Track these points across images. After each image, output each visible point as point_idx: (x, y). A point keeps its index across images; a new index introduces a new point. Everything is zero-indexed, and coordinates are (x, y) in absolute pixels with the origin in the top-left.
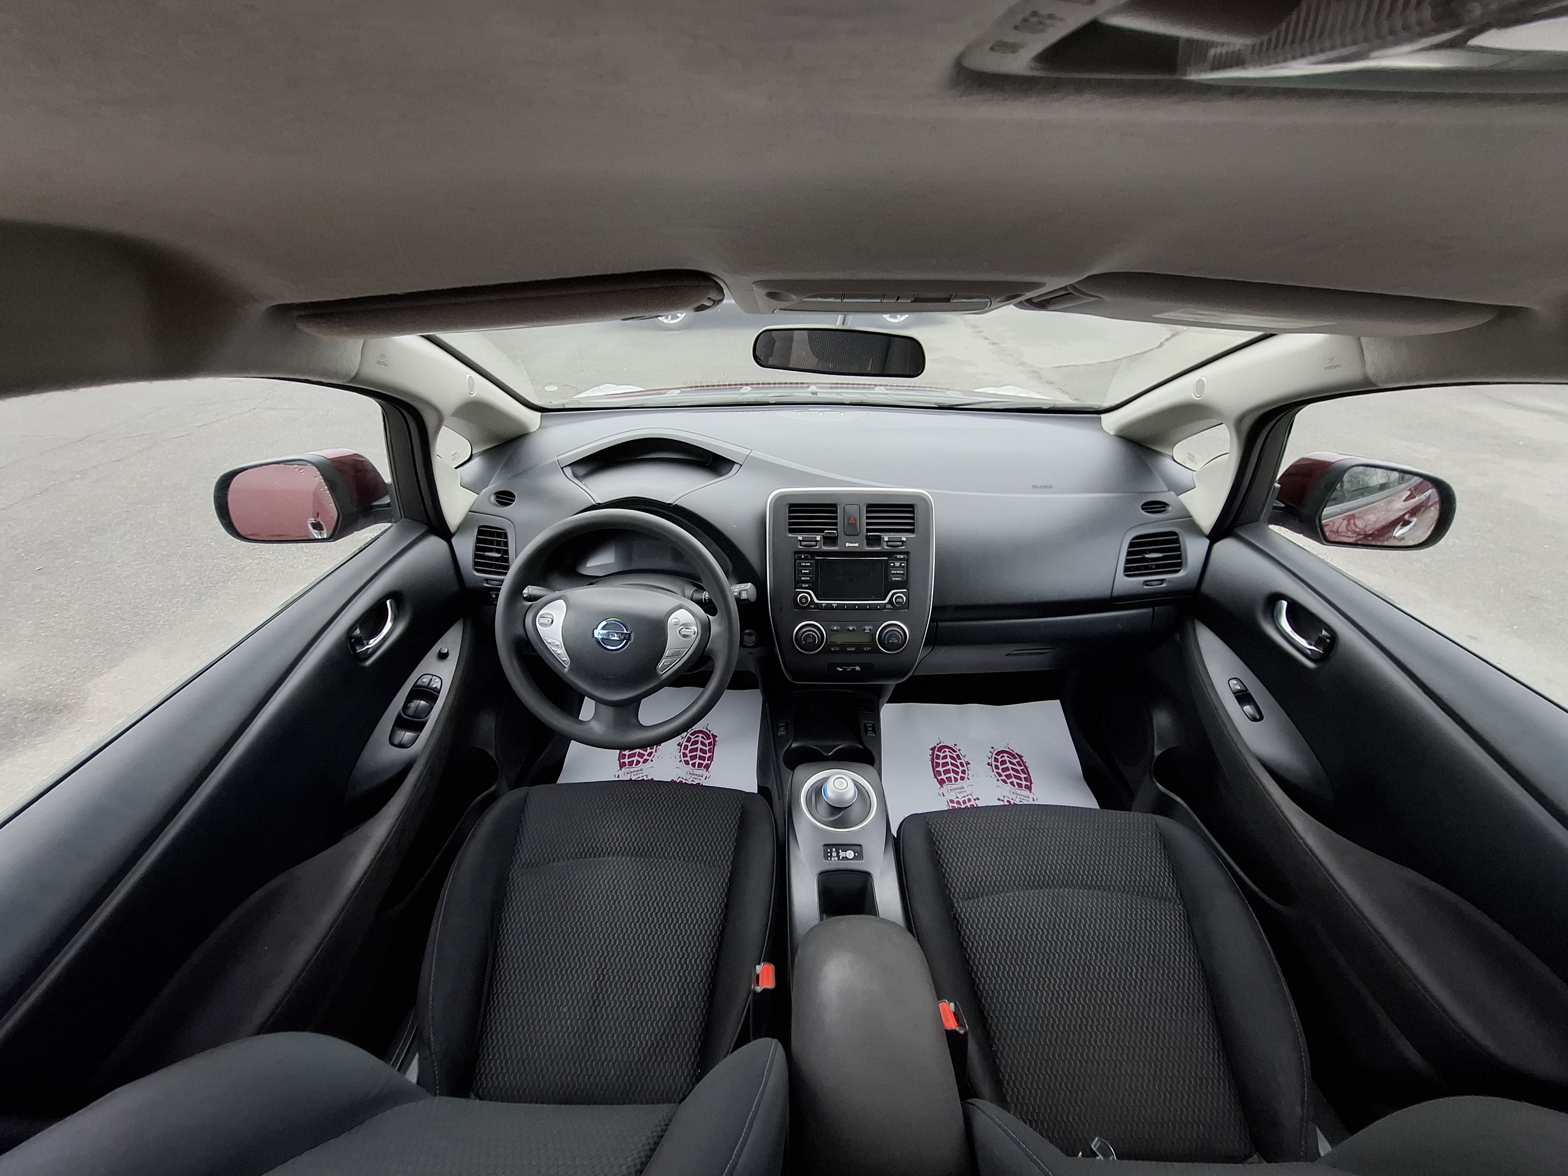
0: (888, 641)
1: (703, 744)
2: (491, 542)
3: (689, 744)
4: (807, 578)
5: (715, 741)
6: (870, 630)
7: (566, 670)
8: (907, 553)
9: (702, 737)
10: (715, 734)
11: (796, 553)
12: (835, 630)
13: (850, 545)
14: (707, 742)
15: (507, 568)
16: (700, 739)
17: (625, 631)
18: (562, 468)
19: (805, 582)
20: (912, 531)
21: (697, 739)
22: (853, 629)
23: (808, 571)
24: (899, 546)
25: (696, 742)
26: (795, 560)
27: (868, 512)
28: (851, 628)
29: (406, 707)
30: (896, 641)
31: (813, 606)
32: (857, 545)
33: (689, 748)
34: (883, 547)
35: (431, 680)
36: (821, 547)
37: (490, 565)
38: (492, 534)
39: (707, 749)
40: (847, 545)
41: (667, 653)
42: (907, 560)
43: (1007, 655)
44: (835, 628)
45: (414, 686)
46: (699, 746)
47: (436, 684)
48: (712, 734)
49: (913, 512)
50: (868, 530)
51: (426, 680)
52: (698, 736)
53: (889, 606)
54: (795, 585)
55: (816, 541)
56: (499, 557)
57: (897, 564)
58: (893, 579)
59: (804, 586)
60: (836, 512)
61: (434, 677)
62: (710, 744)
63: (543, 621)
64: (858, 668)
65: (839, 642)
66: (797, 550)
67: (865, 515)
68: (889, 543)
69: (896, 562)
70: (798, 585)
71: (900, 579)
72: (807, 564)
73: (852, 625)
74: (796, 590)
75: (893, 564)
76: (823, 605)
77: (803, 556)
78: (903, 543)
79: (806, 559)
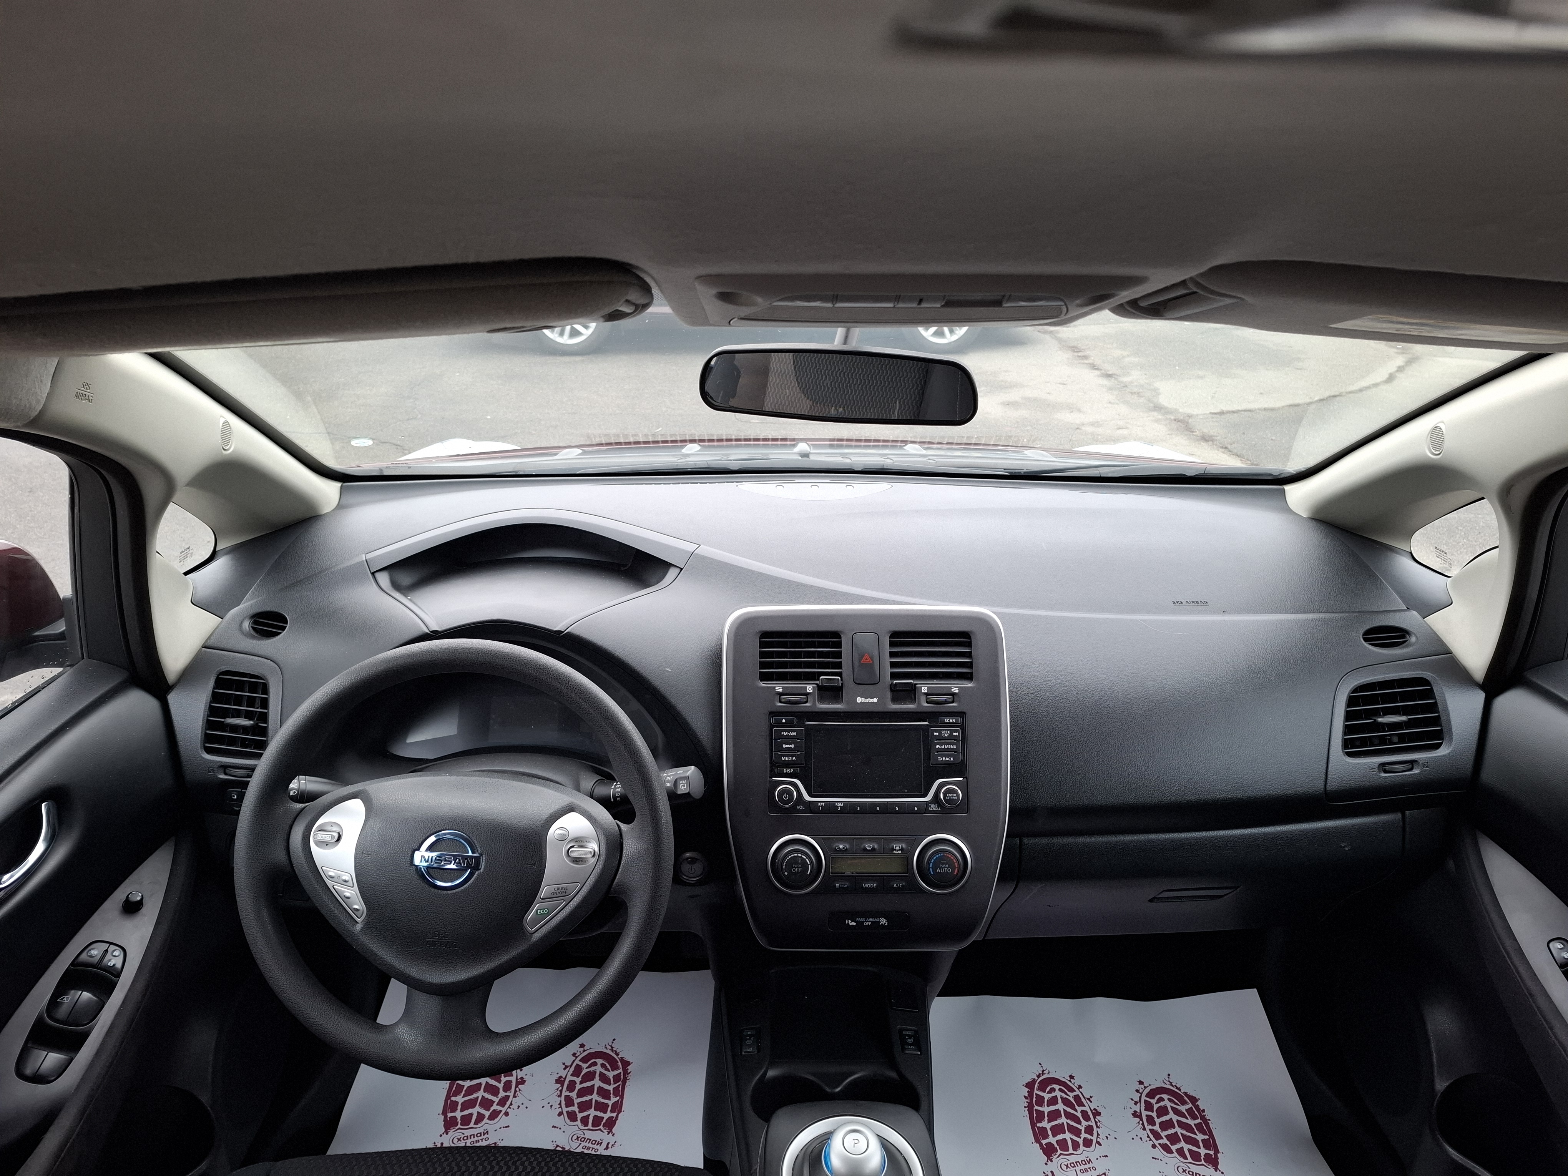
0: (935, 870)
1: (604, 1079)
2: (238, 700)
3: (578, 1080)
4: (790, 758)
5: (626, 1072)
6: (902, 849)
7: (359, 927)
8: (962, 714)
9: (603, 1065)
10: (627, 1058)
11: (772, 714)
12: (841, 850)
13: (864, 700)
14: (611, 1074)
15: (263, 745)
16: (598, 1069)
17: (470, 854)
18: (373, 574)
19: (787, 764)
20: (969, 677)
21: (592, 1069)
22: (873, 849)
23: (792, 746)
24: (946, 702)
25: (590, 1076)
26: (771, 727)
27: (892, 644)
28: (869, 847)
29: (54, 1003)
30: (949, 870)
31: (801, 807)
32: (875, 700)
33: (578, 1087)
34: (919, 704)
35: (106, 951)
36: (814, 703)
37: (232, 741)
38: (240, 686)
39: (611, 1088)
40: (859, 700)
41: (544, 891)
42: (963, 727)
43: (1151, 901)
44: (841, 847)
45: (72, 964)
46: (597, 1083)
47: (114, 960)
48: (622, 1059)
49: (969, 644)
50: (894, 676)
51: (96, 952)
52: (595, 1064)
53: (934, 807)
54: (771, 771)
55: (807, 694)
56: (252, 726)
57: (946, 733)
58: (940, 759)
59: (785, 771)
60: (839, 645)
61: (112, 947)
62: (617, 1078)
63: (322, 836)
64: (883, 921)
65: (848, 872)
66: (774, 710)
67: (887, 649)
68: (930, 698)
69: (943, 730)
70: (776, 771)
71: (952, 759)
72: (790, 734)
73: (870, 841)
74: (773, 778)
75: (938, 734)
76: (819, 804)
77: (784, 720)
78: (953, 697)
79: (789, 724)
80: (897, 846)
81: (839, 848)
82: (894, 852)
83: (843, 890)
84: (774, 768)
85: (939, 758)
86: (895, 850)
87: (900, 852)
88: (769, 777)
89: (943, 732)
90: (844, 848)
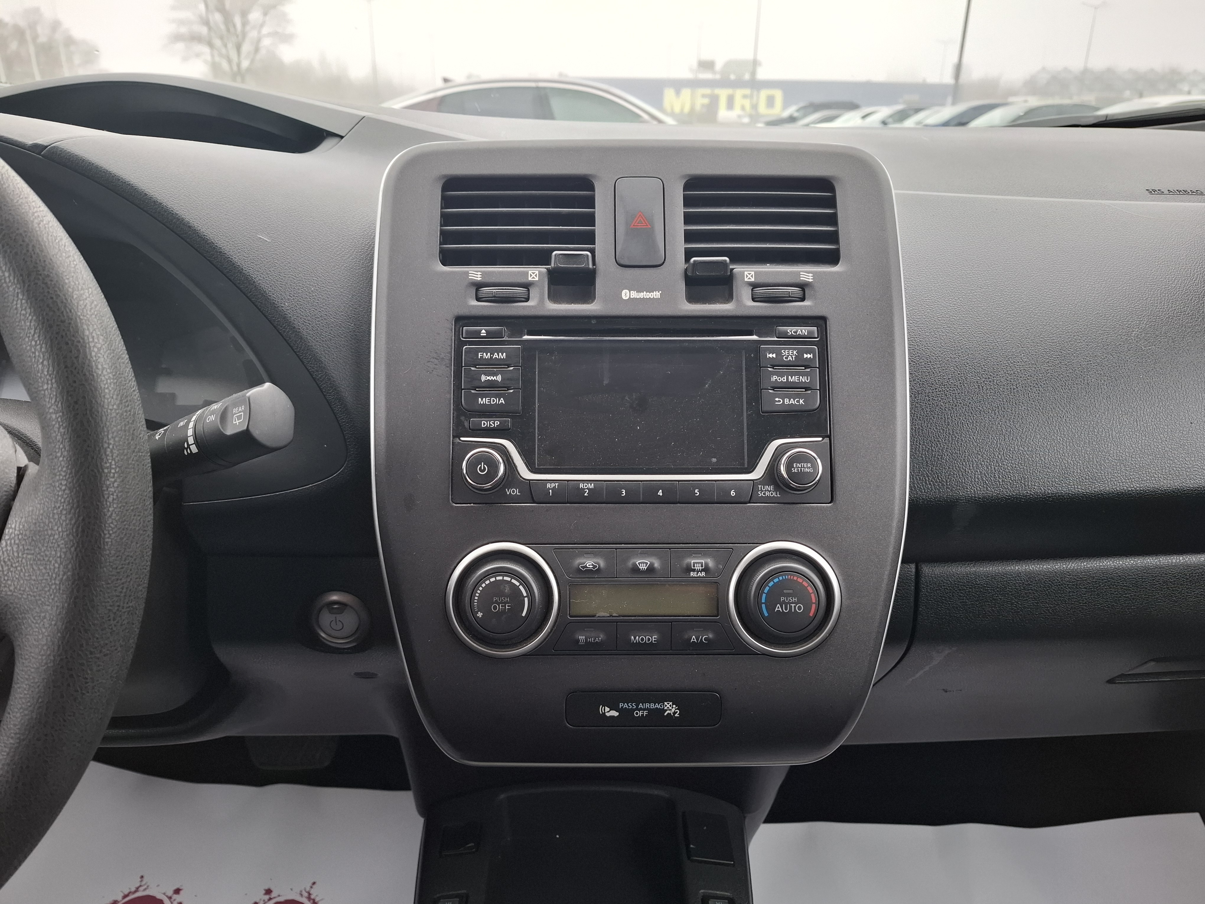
0: (771, 608)
4: (495, 401)
6: (706, 569)
8: (820, 321)
11: (461, 320)
12: (589, 571)
13: (634, 295)
19: (489, 412)
20: (833, 258)
22: (651, 569)
23: (499, 378)
24: (790, 300)
26: (459, 344)
27: (688, 202)
28: (642, 564)
30: (799, 608)
31: (515, 492)
32: (656, 295)
34: (739, 302)
36: (541, 303)
40: (626, 294)
42: (823, 345)
43: (1111, 681)
44: (589, 563)
49: (831, 203)
50: (691, 254)
53: (768, 491)
54: (458, 423)
55: (527, 286)
57: (789, 354)
58: (779, 401)
59: (485, 423)
60: (590, 202)
64: (670, 708)
65: (602, 614)
66: (465, 313)
67: (678, 210)
68: (759, 290)
69: (785, 349)
70: (466, 424)
71: (801, 401)
72: (496, 355)
73: (644, 555)
74: (462, 439)
75: (774, 356)
76: (548, 485)
77: (483, 331)
78: (804, 290)
79: (493, 340)
80: (697, 562)
81: (586, 567)
82: (692, 574)
83: (591, 649)
84: (462, 418)
85: (777, 399)
86: (694, 570)
87: (703, 574)
88: (454, 437)
89: (785, 353)
90: (594, 567)
